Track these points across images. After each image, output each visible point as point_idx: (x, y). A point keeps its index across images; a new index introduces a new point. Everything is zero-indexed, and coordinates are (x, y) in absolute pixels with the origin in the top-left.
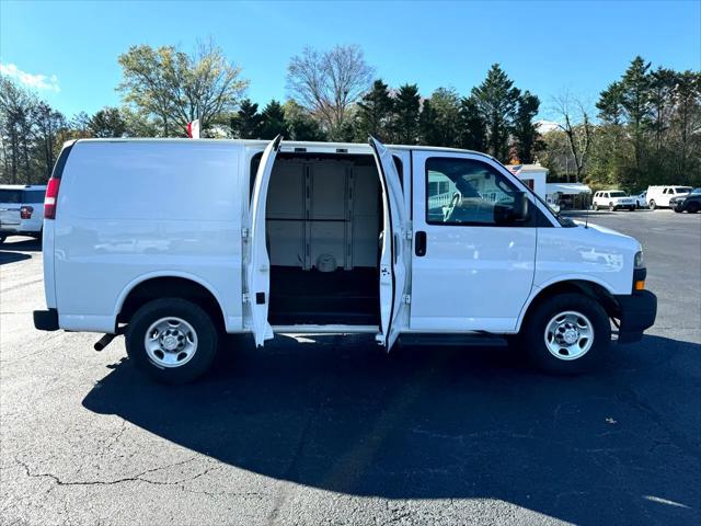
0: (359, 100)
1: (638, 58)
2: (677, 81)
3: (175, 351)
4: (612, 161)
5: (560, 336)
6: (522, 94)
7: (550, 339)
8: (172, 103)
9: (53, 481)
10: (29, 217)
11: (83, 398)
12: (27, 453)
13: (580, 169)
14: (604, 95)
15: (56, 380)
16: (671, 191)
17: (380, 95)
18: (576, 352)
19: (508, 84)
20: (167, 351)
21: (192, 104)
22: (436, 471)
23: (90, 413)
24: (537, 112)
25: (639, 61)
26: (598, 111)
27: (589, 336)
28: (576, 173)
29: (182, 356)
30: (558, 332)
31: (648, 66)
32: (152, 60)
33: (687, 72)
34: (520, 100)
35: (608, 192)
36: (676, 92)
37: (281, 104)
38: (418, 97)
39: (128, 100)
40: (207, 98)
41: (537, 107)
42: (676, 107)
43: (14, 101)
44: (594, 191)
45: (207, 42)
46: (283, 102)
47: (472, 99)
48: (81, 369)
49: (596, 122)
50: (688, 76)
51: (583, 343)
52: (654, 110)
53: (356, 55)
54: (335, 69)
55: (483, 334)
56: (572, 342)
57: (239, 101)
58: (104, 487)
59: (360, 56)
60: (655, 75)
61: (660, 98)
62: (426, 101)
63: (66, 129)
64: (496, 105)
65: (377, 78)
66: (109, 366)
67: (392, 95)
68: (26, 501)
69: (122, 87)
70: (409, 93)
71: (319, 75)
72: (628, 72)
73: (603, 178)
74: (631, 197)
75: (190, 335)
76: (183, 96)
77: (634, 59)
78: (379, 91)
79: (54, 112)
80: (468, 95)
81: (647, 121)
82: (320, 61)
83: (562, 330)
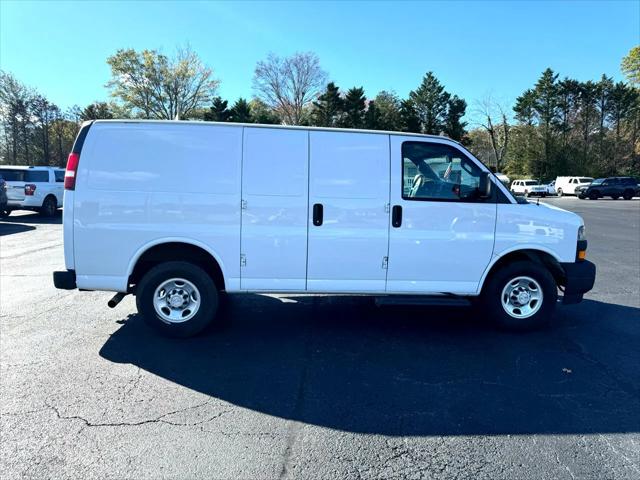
0: (315, 99)
1: (549, 69)
2: (580, 90)
3: (180, 308)
4: (526, 156)
5: (514, 298)
6: (452, 98)
7: (506, 301)
8: (153, 99)
9: (82, 423)
10: (32, 194)
11: (99, 350)
12: (55, 397)
13: (499, 162)
14: (520, 100)
15: (72, 333)
16: (576, 181)
17: (332, 96)
18: (527, 312)
19: (440, 89)
20: (173, 308)
21: (171, 100)
22: (424, 413)
23: (108, 362)
24: (464, 114)
25: (549, 72)
26: (515, 114)
27: (539, 298)
28: (496, 165)
29: (187, 313)
30: (512, 294)
31: (556, 77)
32: (136, 62)
33: (589, 82)
34: (450, 103)
35: (524, 181)
36: (579, 98)
37: (247, 102)
38: (364, 99)
39: (115, 96)
40: (184, 96)
41: (464, 109)
42: (578, 111)
43: (16, 95)
44: (512, 180)
45: (183, 47)
46: (249, 100)
47: (410, 101)
48: (94, 324)
49: (513, 122)
50: (590, 86)
51: (533, 304)
52: (561, 113)
53: (311, 62)
54: (295, 73)
55: (449, 296)
56: (525, 303)
57: (211, 98)
58: (130, 428)
59: (315, 62)
60: (562, 84)
61: (566, 103)
62: (371, 102)
63: (61, 120)
64: (430, 107)
65: (330, 81)
66: (118, 322)
67: (342, 96)
68: (59, 442)
69: (110, 85)
70: (356, 95)
71: (281, 78)
72: (540, 81)
73: (518, 170)
74: (543, 186)
75: (193, 294)
76: (163, 93)
77: (545, 71)
78: (331, 93)
79: (50, 104)
80: (407, 98)
81: (555, 122)
82: (281, 65)
83: (516, 293)
